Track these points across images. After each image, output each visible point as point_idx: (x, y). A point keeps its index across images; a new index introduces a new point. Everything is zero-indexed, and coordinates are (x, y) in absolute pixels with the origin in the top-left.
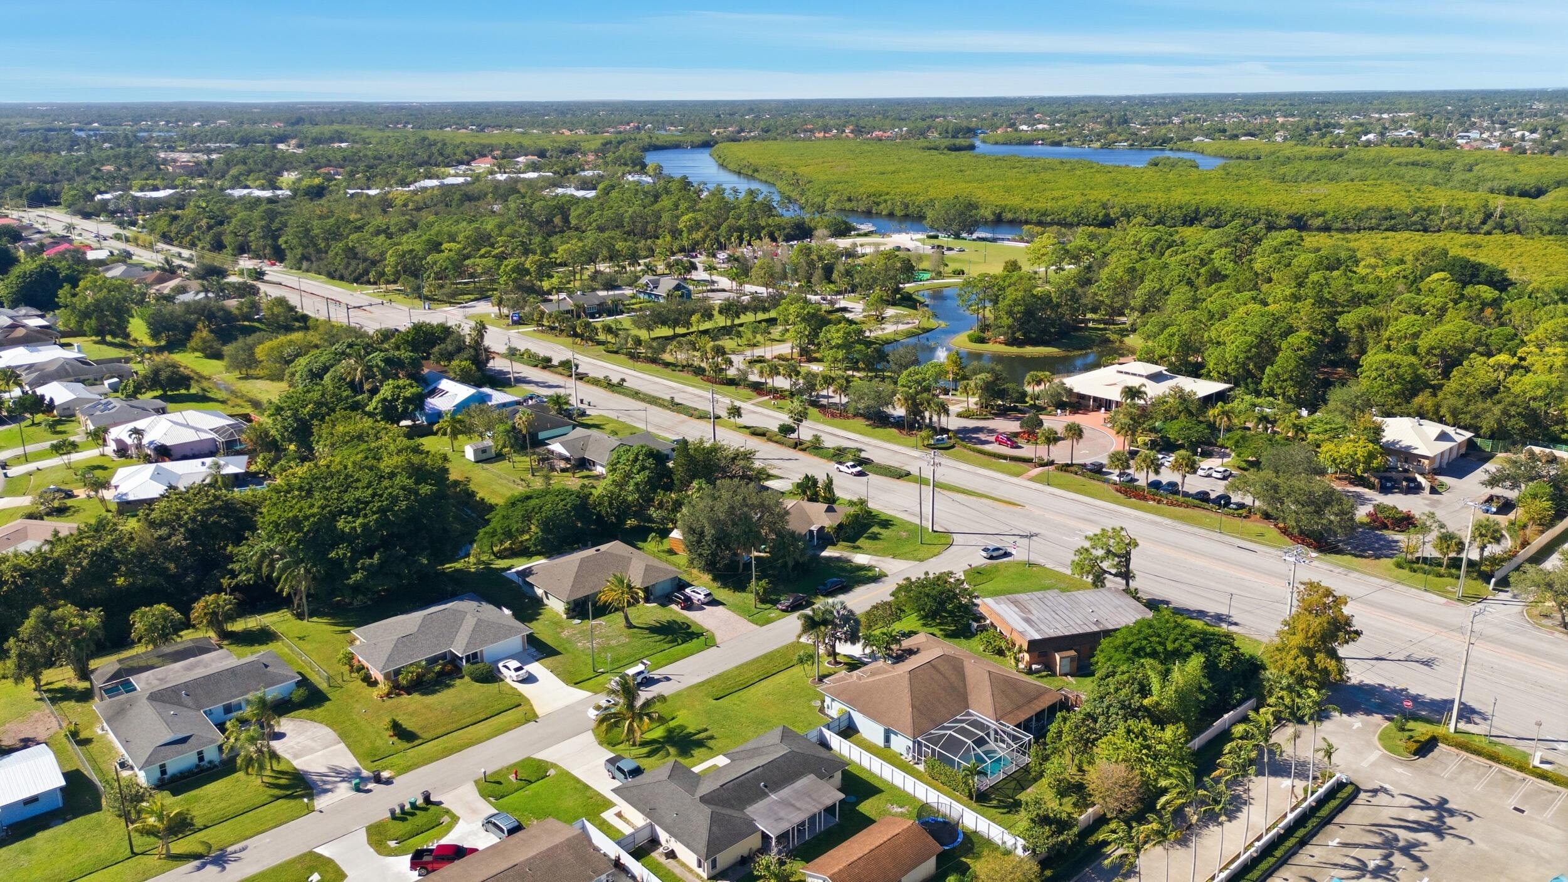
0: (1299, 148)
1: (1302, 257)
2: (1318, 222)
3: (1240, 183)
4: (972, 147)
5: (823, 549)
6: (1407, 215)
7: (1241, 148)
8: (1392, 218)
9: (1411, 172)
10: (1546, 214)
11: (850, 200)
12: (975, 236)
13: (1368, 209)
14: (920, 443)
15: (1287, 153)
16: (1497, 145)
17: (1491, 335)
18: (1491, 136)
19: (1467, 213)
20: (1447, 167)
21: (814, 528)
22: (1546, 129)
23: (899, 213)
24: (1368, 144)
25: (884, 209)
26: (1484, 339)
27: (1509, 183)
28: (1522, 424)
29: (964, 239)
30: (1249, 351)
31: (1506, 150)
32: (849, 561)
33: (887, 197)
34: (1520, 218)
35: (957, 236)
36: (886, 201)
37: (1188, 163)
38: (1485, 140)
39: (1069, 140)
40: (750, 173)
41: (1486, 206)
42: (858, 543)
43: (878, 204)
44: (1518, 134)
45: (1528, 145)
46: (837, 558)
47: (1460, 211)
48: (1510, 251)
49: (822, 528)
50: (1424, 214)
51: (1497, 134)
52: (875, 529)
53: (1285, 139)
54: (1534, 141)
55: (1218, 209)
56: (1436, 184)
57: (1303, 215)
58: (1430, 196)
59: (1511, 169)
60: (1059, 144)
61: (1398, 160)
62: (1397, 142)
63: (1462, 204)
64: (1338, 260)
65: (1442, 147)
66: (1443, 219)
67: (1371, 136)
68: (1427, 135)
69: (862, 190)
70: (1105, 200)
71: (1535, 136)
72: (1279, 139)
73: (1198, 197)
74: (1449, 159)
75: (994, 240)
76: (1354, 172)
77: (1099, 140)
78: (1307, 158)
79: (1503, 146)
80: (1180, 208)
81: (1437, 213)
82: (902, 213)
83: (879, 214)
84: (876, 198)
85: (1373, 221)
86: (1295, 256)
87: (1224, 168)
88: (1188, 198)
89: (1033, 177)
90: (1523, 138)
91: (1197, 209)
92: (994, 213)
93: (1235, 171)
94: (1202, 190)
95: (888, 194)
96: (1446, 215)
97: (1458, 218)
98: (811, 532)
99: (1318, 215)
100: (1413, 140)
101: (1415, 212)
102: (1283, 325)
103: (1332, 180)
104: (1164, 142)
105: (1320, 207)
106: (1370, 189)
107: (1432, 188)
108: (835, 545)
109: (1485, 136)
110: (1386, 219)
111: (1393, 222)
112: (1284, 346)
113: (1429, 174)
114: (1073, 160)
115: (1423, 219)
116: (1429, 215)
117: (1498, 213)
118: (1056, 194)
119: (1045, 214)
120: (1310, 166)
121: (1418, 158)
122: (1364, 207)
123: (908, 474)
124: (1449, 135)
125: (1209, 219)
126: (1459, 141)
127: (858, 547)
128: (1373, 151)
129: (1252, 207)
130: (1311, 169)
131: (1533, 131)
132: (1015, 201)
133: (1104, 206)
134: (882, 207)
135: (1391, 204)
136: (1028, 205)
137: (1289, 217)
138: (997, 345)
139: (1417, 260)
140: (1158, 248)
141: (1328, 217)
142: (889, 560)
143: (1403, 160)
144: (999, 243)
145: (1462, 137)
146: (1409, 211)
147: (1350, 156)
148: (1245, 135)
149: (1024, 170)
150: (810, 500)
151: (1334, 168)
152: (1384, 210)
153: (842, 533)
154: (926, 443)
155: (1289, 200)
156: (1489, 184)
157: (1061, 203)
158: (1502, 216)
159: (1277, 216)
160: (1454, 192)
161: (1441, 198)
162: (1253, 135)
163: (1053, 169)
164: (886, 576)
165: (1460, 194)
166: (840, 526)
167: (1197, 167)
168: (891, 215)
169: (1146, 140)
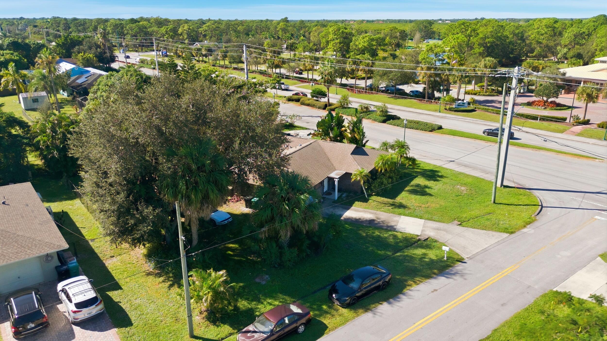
5: (348, 206)
14: (443, 107)
21: (336, 175)
32: (391, 228)
42: (400, 199)
46: (371, 222)
49: (347, 175)
52: (420, 181)
98: (331, 180)
108: (365, 200)
123: (440, 128)
127: (401, 206)
142: (455, 228)
150: (335, 140)
153: (376, 183)
154: (448, 107)
164: (461, 260)
166: (374, 173)
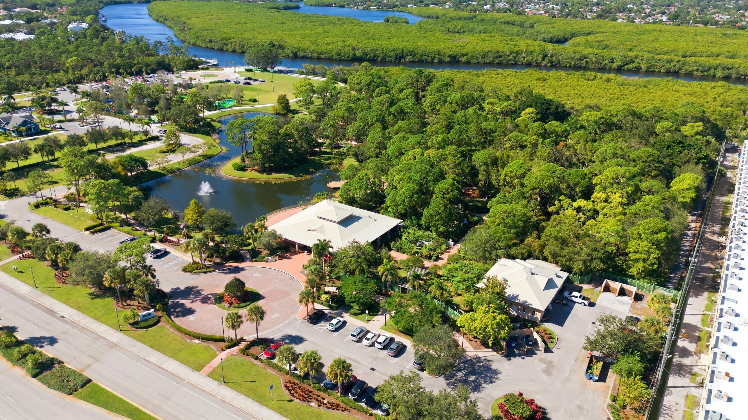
0: (456, 12)
1: (453, 95)
2: (464, 59)
3: (426, 34)
4: (297, 8)
6: (508, 55)
7: (430, 11)
8: (500, 57)
9: (507, 28)
10: (572, 55)
11: (211, 41)
12: (276, 69)
13: (488, 52)
15: (451, 15)
16: (542, 12)
17: (570, 175)
18: (540, 7)
19: (535, 54)
20: (522, 25)
22: (562, 4)
23: (238, 51)
24: (487, 11)
25: (230, 48)
26: (566, 178)
27: (552, 35)
28: (602, 266)
29: (269, 71)
30: (412, 196)
31: (547, 15)
33: (232, 40)
34: (560, 57)
35: (265, 70)
36: (231, 43)
37: (404, 20)
38: (537, 9)
39: (348, 5)
40: (163, 21)
41: (544, 51)
43: (227, 45)
44: (551, 6)
45: (556, 12)
47: (532, 53)
48: (561, 83)
50: (515, 55)
51: (542, 6)
53: (450, 7)
54: (558, 10)
55: (413, 51)
56: (518, 35)
57: (456, 55)
58: (517, 43)
59: (551, 26)
60: (343, 6)
61: (500, 20)
62: (500, 10)
63: (532, 49)
64: (473, 98)
65: (519, 13)
66: (524, 58)
67: (488, 7)
68: (512, 6)
69: (218, 36)
70: (354, 45)
71: (558, 7)
72: (447, 7)
73: (403, 44)
74: (523, 20)
75: (288, 72)
76: (481, 28)
77: (362, 5)
78: (460, 19)
79: (545, 13)
80: (394, 51)
81: (521, 53)
82: (241, 51)
83: (227, 51)
84: (226, 40)
85: (491, 59)
86: (450, 95)
87: (420, 24)
88: (398, 44)
89: (320, 29)
90: (553, 9)
91: (402, 51)
92: (292, 52)
93: (425, 27)
94: (406, 39)
95: (233, 38)
96: (525, 55)
97: (531, 57)
99: (464, 55)
100: (507, 9)
101: (511, 54)
102: (435, 170)
103: (470, 31)
104: (394, 7)
105: (465, 51)
106: (488, 39)
107: (517, 38)
109: (537, 7)
110: (497, 57)
111: (500, 59)
112: (436, 190)
113: (516, 29)
114: (345, 18)
115: (515, 57)
116: (517, 55)
117: (549, 54)
118: (329, 40)
119: (321, 53)
120: (461, 23)
121: (509, 19)
122: (487, 50)
124: (522, 6)
125: (409, 57)
126: (527, 10)
128: (490, 15)
129: (431, 50)
130: (461, 25)
131: (557, 5)
132: (306, 44)
133: (354, 49)
134: (228, 47)
135: (499, 48)
136: (313, 48)
137: (449, 56)
138: (253, 172)
139: (516, 96)
140: (371, 87)
141: (469, 56)
143: (502, 20)
144: (290, 75)
145: (527, 8)
146: (508, 53)
147: (478, 18)
148: (432, 4)
149: (317, 24)
151: (472, 25)
152: (496, 53)
155: (450, 46)
156: (543, 35)
157: (330, 47)
158: (552, 56)
159: (443, 55)
160: (528, 41)
161: (523, 45)
162: (435, 4)
163: (333, 23)
165: (531, 42)
167: (407, 23)
168: (234, 51)
169: (385, 6)
